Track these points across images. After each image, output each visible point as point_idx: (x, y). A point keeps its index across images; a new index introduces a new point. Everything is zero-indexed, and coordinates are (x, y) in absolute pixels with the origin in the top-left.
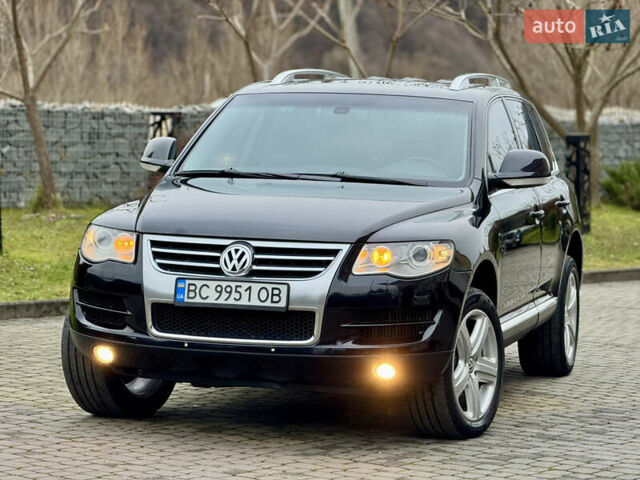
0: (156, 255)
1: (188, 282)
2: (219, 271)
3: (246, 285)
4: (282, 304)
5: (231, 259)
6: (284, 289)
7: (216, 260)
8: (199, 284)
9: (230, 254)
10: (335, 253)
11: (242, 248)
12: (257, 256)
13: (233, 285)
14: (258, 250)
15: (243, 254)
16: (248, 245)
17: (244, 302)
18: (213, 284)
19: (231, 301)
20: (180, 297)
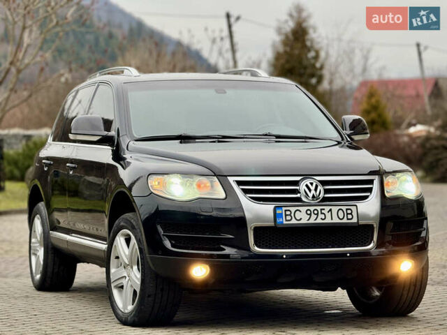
2: (299, 200)
5: (310, 190)
6: (354, 209)
7: (296, 191)
8: (293, 209)
10: (371, 182)
15: (317, 186)
17: (328, 220)
18: (303, 209)
20: (279, 220)
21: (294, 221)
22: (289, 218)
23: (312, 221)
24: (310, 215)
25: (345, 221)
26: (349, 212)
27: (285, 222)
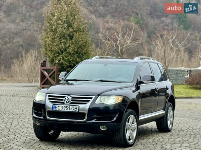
0: (49, 99)
1: (55, 105)
2: (63, 103)
3: (69, 106)
4: (77, 111)
5: (66, 100)
6: (78, 107)
7: (62, 100)
8: (58, 106)
9: (66, 98)
10: (91, 98)
11: (69, 97)
12: (72, 99)
13: (66, 106)
14: (73, 97)
15: (69, 98)
16: (71, 96)
17: (68, 110)
18: (61, 106)
19: (65, 110)
20: (53, 109)
21: (58, 110)
22: (56, 108)
23: (63, 110)
24: (63, 108)
25: (74, 111)
26: (76, 108)
27: (55, 110)
